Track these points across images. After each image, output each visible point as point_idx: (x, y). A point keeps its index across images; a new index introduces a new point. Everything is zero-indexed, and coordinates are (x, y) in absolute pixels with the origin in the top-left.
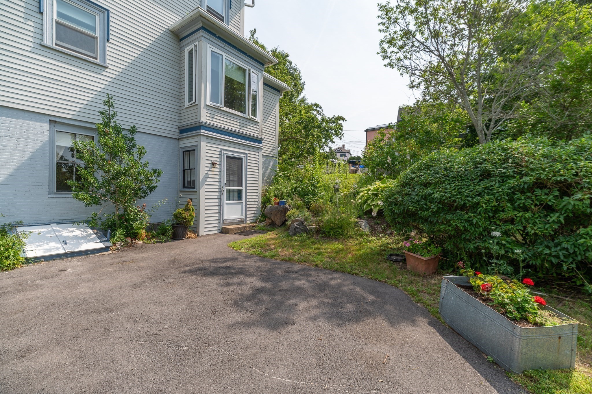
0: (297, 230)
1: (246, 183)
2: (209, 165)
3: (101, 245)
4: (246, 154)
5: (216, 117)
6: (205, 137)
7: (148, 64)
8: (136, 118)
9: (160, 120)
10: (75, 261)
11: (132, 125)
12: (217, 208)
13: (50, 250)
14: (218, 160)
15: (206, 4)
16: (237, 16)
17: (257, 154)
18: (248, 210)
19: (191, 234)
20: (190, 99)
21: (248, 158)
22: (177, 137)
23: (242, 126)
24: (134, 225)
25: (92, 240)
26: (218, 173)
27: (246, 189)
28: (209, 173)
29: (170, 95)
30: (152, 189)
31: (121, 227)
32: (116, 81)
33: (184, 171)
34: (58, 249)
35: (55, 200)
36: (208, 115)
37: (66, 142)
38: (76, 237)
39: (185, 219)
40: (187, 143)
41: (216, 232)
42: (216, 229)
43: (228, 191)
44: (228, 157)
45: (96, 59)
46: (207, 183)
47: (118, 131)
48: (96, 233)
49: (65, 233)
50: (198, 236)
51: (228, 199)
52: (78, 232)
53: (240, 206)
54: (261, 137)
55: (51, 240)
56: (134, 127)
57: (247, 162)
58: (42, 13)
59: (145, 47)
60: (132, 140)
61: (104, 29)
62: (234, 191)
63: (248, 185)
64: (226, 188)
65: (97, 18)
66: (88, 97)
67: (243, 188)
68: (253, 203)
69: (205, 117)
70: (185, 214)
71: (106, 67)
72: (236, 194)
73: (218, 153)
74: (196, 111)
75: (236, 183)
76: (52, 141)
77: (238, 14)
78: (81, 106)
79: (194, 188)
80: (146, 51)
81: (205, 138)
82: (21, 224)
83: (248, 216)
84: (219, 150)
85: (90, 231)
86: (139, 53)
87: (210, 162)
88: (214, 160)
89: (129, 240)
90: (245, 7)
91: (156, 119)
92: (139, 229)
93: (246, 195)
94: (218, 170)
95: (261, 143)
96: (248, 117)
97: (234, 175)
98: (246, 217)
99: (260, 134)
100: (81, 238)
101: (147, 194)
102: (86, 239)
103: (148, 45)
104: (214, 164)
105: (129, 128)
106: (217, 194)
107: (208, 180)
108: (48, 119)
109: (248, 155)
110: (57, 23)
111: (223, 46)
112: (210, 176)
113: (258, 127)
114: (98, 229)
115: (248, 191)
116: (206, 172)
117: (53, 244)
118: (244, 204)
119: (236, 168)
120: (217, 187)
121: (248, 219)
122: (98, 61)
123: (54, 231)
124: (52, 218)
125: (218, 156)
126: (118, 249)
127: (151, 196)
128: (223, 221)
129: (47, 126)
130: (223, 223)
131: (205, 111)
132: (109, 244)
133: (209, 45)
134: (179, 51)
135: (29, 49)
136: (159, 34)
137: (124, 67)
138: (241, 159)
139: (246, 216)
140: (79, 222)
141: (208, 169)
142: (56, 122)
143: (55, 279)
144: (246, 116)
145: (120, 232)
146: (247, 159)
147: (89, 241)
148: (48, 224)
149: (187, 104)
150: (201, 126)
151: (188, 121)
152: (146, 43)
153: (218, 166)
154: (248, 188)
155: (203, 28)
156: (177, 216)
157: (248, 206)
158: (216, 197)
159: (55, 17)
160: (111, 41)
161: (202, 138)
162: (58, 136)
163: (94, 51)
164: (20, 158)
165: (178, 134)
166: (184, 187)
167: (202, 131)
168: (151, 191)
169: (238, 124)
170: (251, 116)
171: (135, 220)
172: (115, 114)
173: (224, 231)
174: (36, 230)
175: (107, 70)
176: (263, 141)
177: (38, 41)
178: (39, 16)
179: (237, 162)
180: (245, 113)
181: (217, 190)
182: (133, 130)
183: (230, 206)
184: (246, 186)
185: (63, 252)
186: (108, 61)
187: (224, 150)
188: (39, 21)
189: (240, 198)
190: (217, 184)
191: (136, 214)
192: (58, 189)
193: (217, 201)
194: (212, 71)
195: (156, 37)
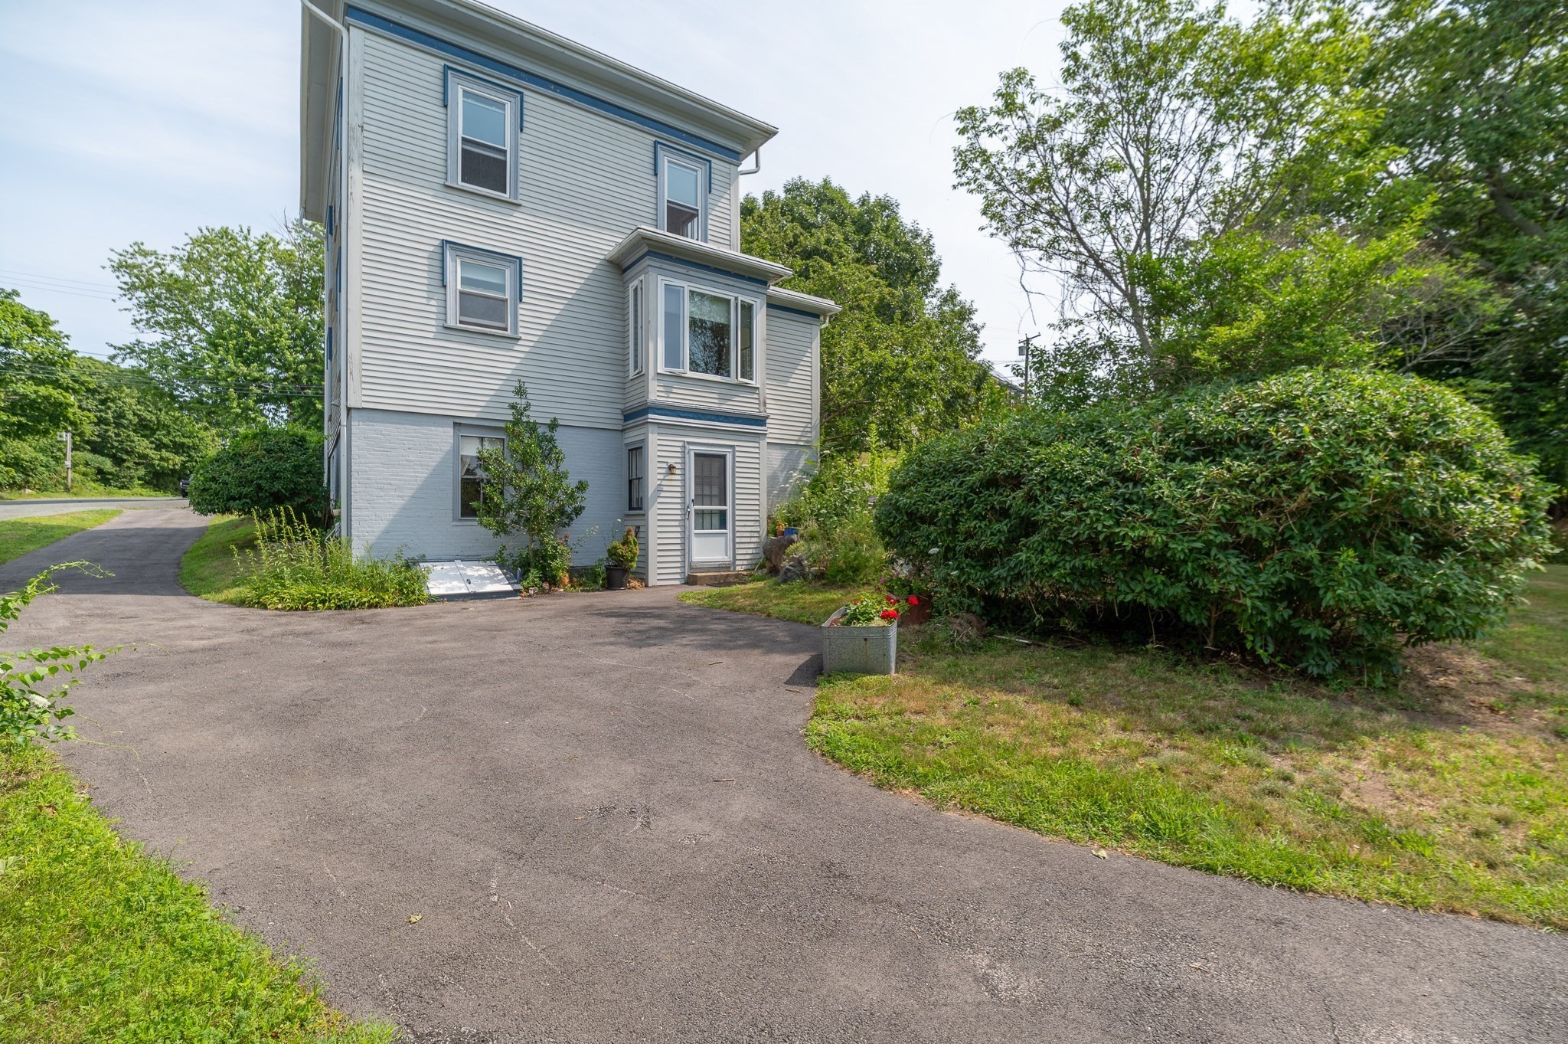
0: (789, 574)
1: (734, 499)
2: (664, 471)
3: (509, 588)
4: (732, 447)
5: (674, 391)
6: (656, 426)
7: (575, 321)
8: (559, 405)
9: (593, 403)
10: (480, 604)
11: (553, 416)
12: (678, 541)
13: (452, 589)
14: (679, 460)
15: (666, 198)
16: (723, 200)
17: (757, 445)
18: (737, 546)
19: (634, 583)
20: (636, 367)
21: (737, 454)
22: (620, 428)
23: (724, 399)
24: (553, 564)
25: (499, 581)
26: (679, 483)
27: (734, 509)
28: (664, 483)
29: (608, 361)
30: (578, 511)
31: (536, 567)
32: (531, 356)
33: (630, 482)
34: (460, 588)
35: (460, 529)
36: (661, 389)
37: (471, 449)
38: (481, 577)
39: (623, 556)
40: (632, 437)
41: (678, 582)
42: (678, 576)
43: (700, 514)
44: (697, 455)
45: (506, 329)
46: (660, 500)
47: (532, 428)
48: (504, 574)
49: (469, 572)
50: (646, 586)
51: (700, 525)
52: (484, 572)
53: (723, 539)
54: (763, 414)
55: (454, 578)
56: (555, 419)
57: (734, 462)
58: (445, 286)
59: (570, 296)
60: (551, 440)
61: (515, 286)
62: (711, 512)
63: (737, 502)
64: (693, 508)
65: (508, 272)
66: (495, 385)
67: (728, 508)
68: (748, 534)
69: (655, 393)
70: (622, 550)
71: (519, 339)
72: (716, 520)
73: (679, 449)
74: (642, 384)
75: (716, 500)
76: (456, 448)
77: (727, 196)
78: (487, 398)
79: (641, 509)
80: (572, 303)
81: (655, 428)
82: (423, 559)
83: (738, 557)
84: (681, 444)
85: (498, 571)
86: (561, 307)
87: (665, 465)
88: (671, 461)
89: (546, 586)
90: (741, 177)
91: (588, 403)
92: (558, 569)
93: (734, 520)
94: (679, 478)
95: (764, 425)
96: (736, 382)
97: (711, 485)
98: (735, 559)
99: (762, 409)
100: (487, 578)
101: (572, 519)
102: (492, 579)
103: (574, 291)
104: (671, 468)
105: (548, 422)
106: (679, 518)
107: (663, 494)
108: (451, 422)
109: (737, 449)
110: (461, 293)
111: (684, 271)
112: (665, 489)
113: (756, 396)
114: (508, 569)
115: (737, 513)
116: (659, 482)
117: (455, 583)
118: (730, 536)
119: (715, 473)
120: (679, 506)
121: (737, 563)
122: (508, 333)
123: (458, 569)
124: (456, 553)
125: (679, 455)
126: (530, 596)
127: (578, 523)
128: (690, 563)
129: (450, 431)
130: (691, 568)
131: (656, 383)
132: (518, 587)
133: (660, 277)
134: (621, 289)
135: (431, 335)
136: (590, 271)
137: (540, 333)
138: (724, 457)
139: (734, 554)
140: (485, 560)
141: (661, 477)
142: (460, 424)
143: (457, 615)
144: (732, 380)
145: (534, 574)
146: (734, 457)
147: (496, 582)
148: (452, 561)
149: (632, 374)
150: (649, 408)
151: (633, 403)
152: (571, 290)
153: (678, 472)
154: (737, 507)
155: (648, 253)
156: (612, 552)
157: (738, 540)
158: (677, 523)
159: (459, 287)
160: (524, 300)
161: (651, 428)
162: (462, 441)
163: (503, 319)
164: (423, 474)
165: (622, 422)
166: (631, 508)
167: (650, 416)
168: (577, 514)
169: (716, 396)
170: (740, 379)
171: (554, 557)
172: (528, 406)
173: (690, 581)
174: (438, 567)
175: (520, 342)
176: (768, 421)
177: (441, 323)
178: (442, 291)
179: (716, 464)
180: (729, 376)
181: (679, 512)
182: (553, 426)
183: (703, 539)
184: (734, 504)
185: (466, 591)
186: (521, 330)
187: (689, 443)
188: (442, 297)
189: (723, 525)
190: (679, 501)
191: (555, 548)
192: (462, 515)
193: (679, 529)
194: (667, 314)
195: (586, 276)
